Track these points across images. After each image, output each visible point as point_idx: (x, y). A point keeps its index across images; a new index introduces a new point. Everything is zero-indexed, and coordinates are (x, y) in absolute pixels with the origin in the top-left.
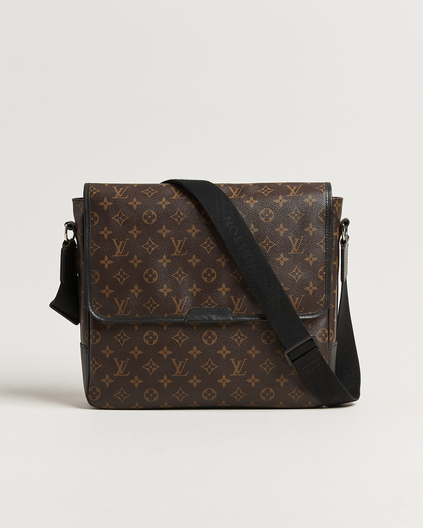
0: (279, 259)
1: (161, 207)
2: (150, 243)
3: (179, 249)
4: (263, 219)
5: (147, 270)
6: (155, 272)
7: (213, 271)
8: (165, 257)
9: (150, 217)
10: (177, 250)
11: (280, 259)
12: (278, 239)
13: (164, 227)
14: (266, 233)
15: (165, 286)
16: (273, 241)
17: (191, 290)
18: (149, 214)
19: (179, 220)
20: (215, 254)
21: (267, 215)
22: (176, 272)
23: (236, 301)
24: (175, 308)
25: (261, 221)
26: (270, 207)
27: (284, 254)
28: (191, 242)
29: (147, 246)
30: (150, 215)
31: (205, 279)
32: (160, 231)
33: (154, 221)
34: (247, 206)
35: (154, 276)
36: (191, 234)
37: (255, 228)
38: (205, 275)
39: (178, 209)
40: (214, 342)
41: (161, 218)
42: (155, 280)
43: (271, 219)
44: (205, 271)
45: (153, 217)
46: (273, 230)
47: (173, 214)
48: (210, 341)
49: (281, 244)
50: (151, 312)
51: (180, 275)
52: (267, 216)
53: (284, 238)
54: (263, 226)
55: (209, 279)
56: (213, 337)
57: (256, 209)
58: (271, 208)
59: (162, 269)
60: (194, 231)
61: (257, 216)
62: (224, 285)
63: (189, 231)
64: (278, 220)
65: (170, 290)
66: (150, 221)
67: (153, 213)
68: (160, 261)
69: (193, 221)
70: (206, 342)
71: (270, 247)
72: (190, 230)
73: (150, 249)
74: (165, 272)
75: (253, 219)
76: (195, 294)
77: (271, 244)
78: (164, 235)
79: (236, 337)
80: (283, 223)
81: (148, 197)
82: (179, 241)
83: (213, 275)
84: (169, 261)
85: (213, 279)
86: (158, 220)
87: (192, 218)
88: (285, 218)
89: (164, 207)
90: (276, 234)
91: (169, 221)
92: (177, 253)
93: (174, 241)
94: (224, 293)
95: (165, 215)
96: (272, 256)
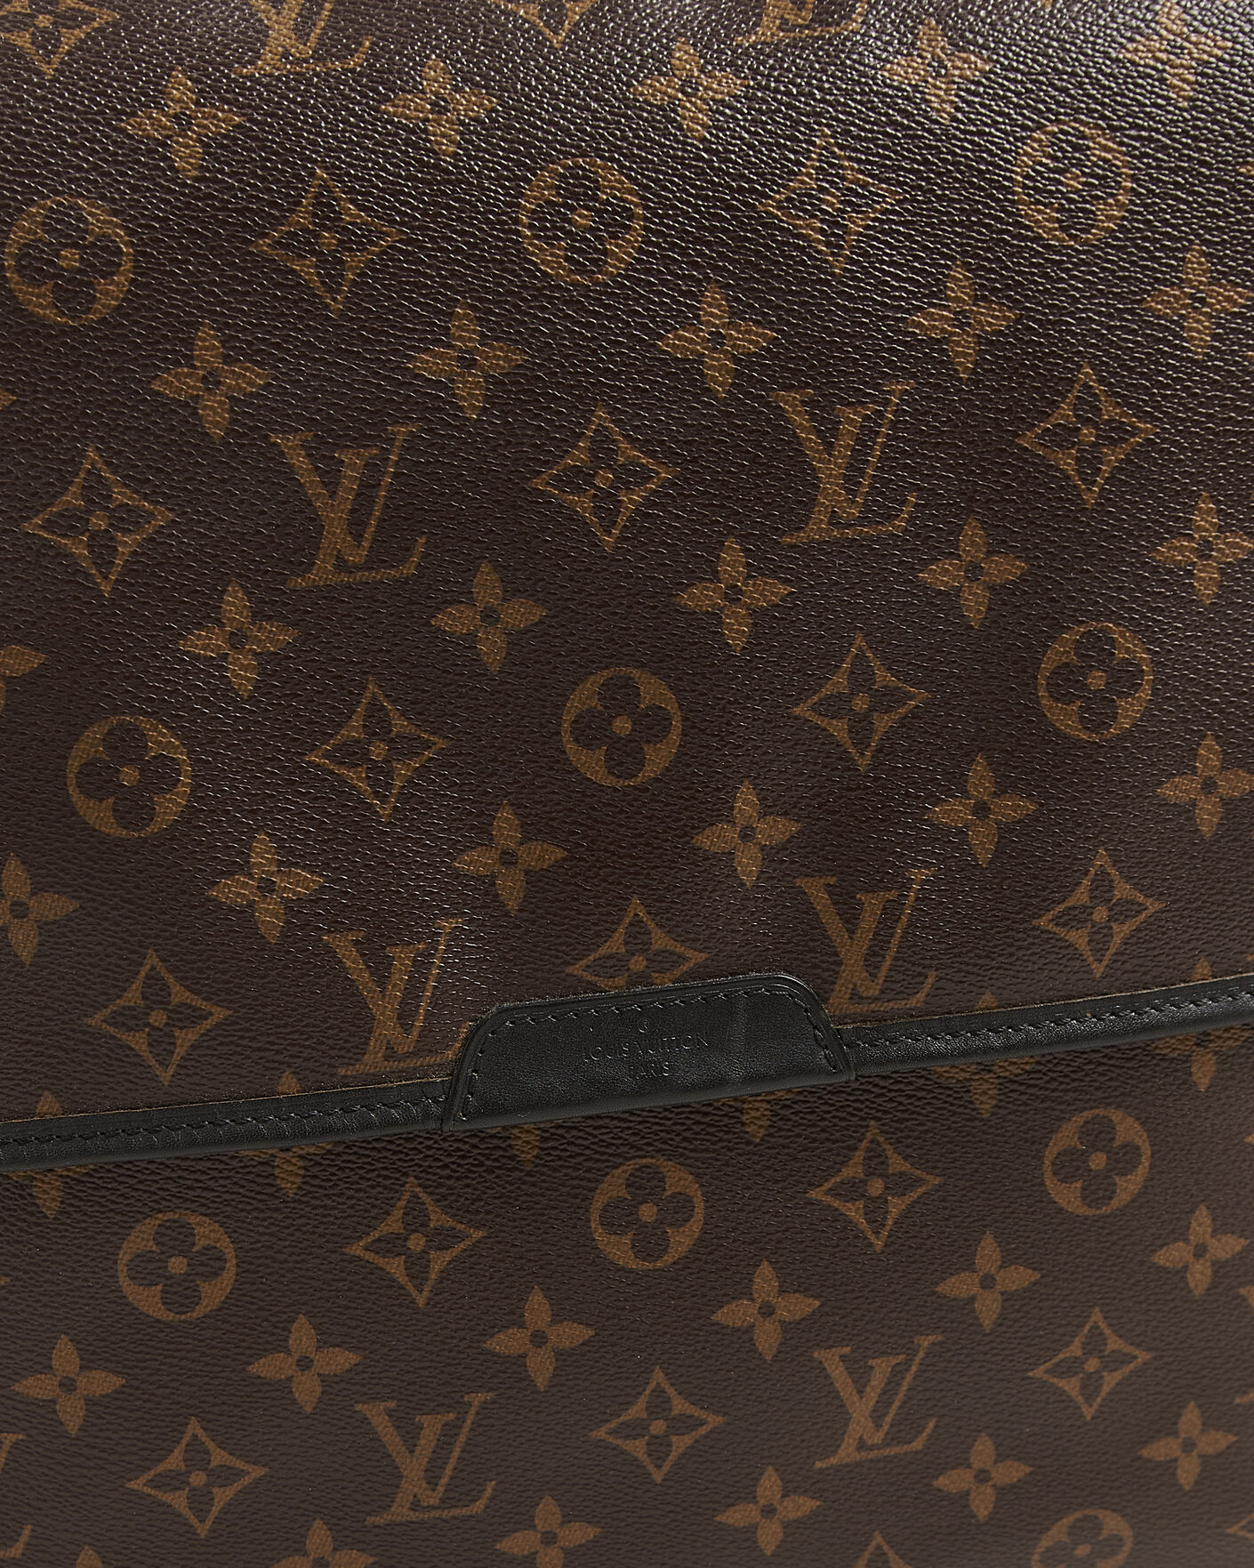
0: (1181, 549)
1: (165, 158)
2: (96, 492)
3: (356, 525)
4: (1042, 219)
5: (96, 732)
6: (161, 739)
7: (653, 691)
8: (235, 604)
9: (70, 258)
10: (336, 533)
11: (1192, 550)
12: (1167, 386)
13: (208, 343)
14: (1074, 334)
15: (263, 855)
16: (1130, 405)
17: (475, 862)
18: (65, 228)
19: (331, 266)
20: (663, 543)
21: (1076, 178)
22: (340, 725)
23: (850, 920)
24: (363, 1022)
25: (1026, 238)
26: (1090, 111)
27: (1217, 502)
28: (453, 455)
29: (70, 523)
30: (75, 245)
31: (591, 764)
32: (174, 384)
33: (111, 292)
34: (902, 112)
35: (160, 775)
36: (445, 388)
37: (984, 298)
38: (590, 730)
39: (312, 174)
40: (681, 1241)
41: (174, 261)
42: (170, 807)
43: (1108, 215)
44: (584, 697)
45: (102, 257)
46: (1132, 312)
47: (278, 221)
48: (652, 1242)
49: (1197, 423)
50: (158, 1070)
51: (378, 751)
52: (1077, 192)
53: (1217, 369)
54: (1045, 275)
55: (625, 756)
56: (679, 1210)
57: (980, 133)
58: (1103, 117)
59: (222, 710)
60: (473, 364)
61: (991, 197)
62: (746, 801)
63: (428, 364)
64: (1165, 223)
65: (302, 883)
66: (73, 292)
67: (97, 218)
68: (203, 643)
69: (453, 274)
70: (619, 1250)
71: (1112, 457)
72: (436, 355)
73: (103, 548)
74: (248, 730)
75: (961, 223)
76: (511, 890)
77: (1115, 433)
78: (215, 415)
79: (853, 1190)
80: (1205, 242)
81: (39, 73)
82: (352, 463)
83: (653, 725)
84: (275, 636)
85: (658, 758)
86: (146, 285)
87: (442, 249)
88: (1221, 194)
89: (186, 157)
90: (1159, 341)
91: (242, 282)
92: (341, 565)
93: (300, 461)
94: (748, 866)
95: (202, 236)
96: (1130, 534)
